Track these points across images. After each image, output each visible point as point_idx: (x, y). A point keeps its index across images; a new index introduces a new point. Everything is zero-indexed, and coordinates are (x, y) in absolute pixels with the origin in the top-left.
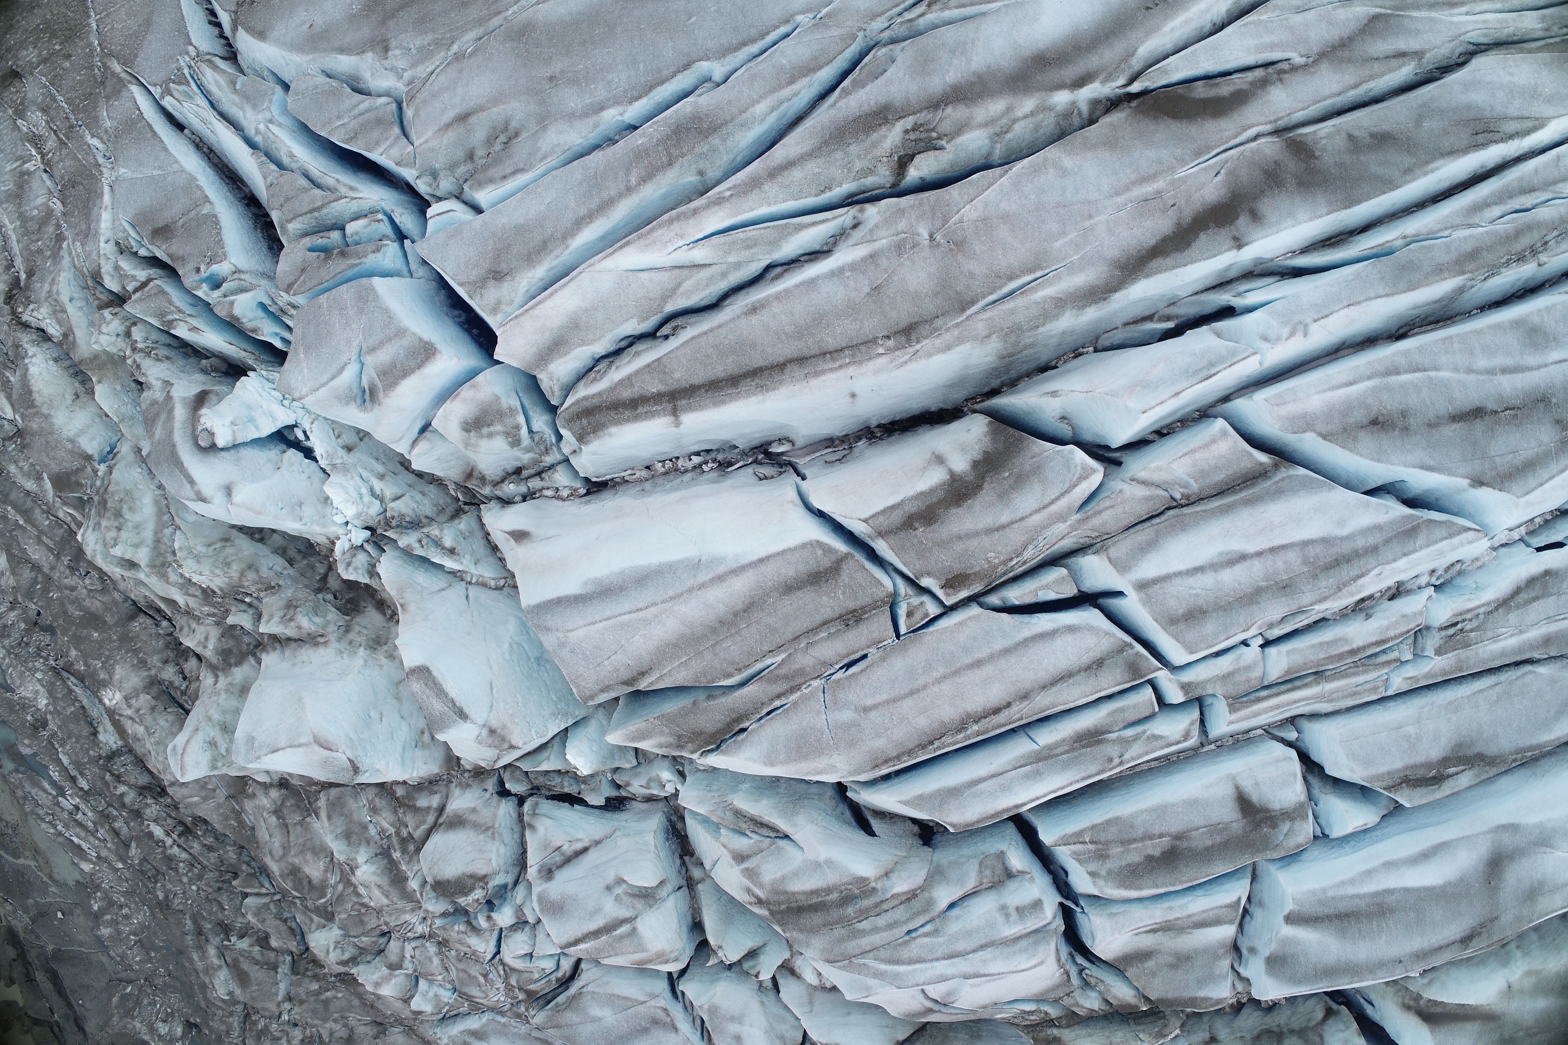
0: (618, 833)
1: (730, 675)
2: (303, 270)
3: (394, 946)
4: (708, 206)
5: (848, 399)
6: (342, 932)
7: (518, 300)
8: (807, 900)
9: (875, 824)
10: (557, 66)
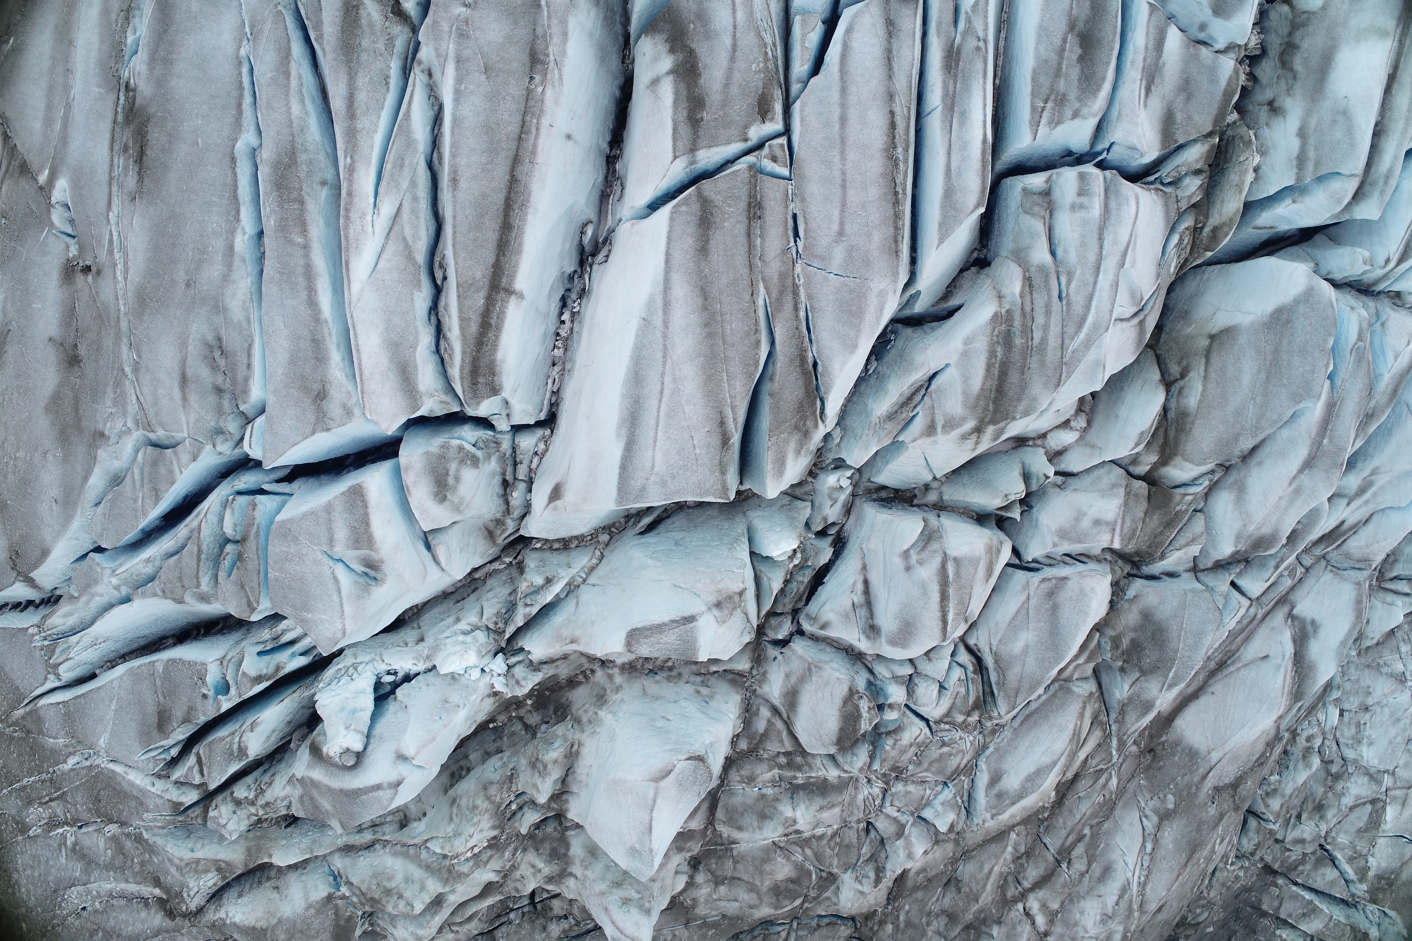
0: (864, 546)
1: (758, 343)
2: (242, 587)
3: (881, 824)
4: (350, 181)
5: (570, 144)
6: (850, 871)
7: (350, 387)
8: (993, 379)
9: (954, 302)
10: (181, 276)
